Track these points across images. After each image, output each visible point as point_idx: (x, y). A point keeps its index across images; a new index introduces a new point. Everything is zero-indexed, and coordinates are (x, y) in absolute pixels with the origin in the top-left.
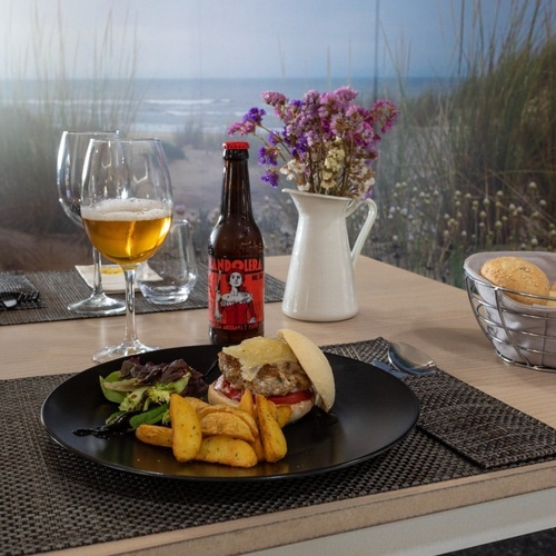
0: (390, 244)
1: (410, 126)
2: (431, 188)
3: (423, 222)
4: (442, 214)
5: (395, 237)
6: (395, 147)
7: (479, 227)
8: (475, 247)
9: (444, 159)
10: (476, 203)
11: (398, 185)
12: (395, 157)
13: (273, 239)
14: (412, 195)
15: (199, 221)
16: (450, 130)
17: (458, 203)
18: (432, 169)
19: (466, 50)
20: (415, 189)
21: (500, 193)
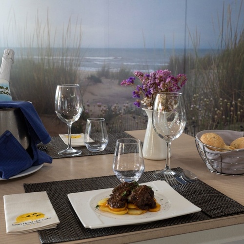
0: (191, 121)
1: (200, 70)
2: (209, 97)
3: (206, 111)
4: (214, 108)
5: (193, 118)
6: (194, 79)
7: (230, 115)
8: (229, 123)
9: (215, 84)
10: (229, 103)
11: (195, 95)
12: (193, 83)
13: (140, 118)
14: (201, 100)
15: (107, 110)
16: (218, 72)
17: (221, 104)
18: (210, 89)
19: (224, 37)
20: (202, 97)
21: (239, 99)
